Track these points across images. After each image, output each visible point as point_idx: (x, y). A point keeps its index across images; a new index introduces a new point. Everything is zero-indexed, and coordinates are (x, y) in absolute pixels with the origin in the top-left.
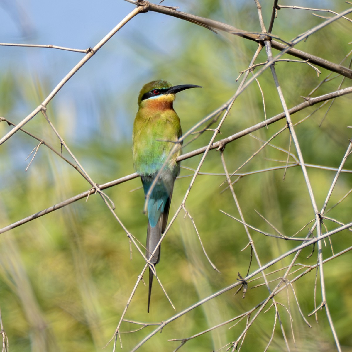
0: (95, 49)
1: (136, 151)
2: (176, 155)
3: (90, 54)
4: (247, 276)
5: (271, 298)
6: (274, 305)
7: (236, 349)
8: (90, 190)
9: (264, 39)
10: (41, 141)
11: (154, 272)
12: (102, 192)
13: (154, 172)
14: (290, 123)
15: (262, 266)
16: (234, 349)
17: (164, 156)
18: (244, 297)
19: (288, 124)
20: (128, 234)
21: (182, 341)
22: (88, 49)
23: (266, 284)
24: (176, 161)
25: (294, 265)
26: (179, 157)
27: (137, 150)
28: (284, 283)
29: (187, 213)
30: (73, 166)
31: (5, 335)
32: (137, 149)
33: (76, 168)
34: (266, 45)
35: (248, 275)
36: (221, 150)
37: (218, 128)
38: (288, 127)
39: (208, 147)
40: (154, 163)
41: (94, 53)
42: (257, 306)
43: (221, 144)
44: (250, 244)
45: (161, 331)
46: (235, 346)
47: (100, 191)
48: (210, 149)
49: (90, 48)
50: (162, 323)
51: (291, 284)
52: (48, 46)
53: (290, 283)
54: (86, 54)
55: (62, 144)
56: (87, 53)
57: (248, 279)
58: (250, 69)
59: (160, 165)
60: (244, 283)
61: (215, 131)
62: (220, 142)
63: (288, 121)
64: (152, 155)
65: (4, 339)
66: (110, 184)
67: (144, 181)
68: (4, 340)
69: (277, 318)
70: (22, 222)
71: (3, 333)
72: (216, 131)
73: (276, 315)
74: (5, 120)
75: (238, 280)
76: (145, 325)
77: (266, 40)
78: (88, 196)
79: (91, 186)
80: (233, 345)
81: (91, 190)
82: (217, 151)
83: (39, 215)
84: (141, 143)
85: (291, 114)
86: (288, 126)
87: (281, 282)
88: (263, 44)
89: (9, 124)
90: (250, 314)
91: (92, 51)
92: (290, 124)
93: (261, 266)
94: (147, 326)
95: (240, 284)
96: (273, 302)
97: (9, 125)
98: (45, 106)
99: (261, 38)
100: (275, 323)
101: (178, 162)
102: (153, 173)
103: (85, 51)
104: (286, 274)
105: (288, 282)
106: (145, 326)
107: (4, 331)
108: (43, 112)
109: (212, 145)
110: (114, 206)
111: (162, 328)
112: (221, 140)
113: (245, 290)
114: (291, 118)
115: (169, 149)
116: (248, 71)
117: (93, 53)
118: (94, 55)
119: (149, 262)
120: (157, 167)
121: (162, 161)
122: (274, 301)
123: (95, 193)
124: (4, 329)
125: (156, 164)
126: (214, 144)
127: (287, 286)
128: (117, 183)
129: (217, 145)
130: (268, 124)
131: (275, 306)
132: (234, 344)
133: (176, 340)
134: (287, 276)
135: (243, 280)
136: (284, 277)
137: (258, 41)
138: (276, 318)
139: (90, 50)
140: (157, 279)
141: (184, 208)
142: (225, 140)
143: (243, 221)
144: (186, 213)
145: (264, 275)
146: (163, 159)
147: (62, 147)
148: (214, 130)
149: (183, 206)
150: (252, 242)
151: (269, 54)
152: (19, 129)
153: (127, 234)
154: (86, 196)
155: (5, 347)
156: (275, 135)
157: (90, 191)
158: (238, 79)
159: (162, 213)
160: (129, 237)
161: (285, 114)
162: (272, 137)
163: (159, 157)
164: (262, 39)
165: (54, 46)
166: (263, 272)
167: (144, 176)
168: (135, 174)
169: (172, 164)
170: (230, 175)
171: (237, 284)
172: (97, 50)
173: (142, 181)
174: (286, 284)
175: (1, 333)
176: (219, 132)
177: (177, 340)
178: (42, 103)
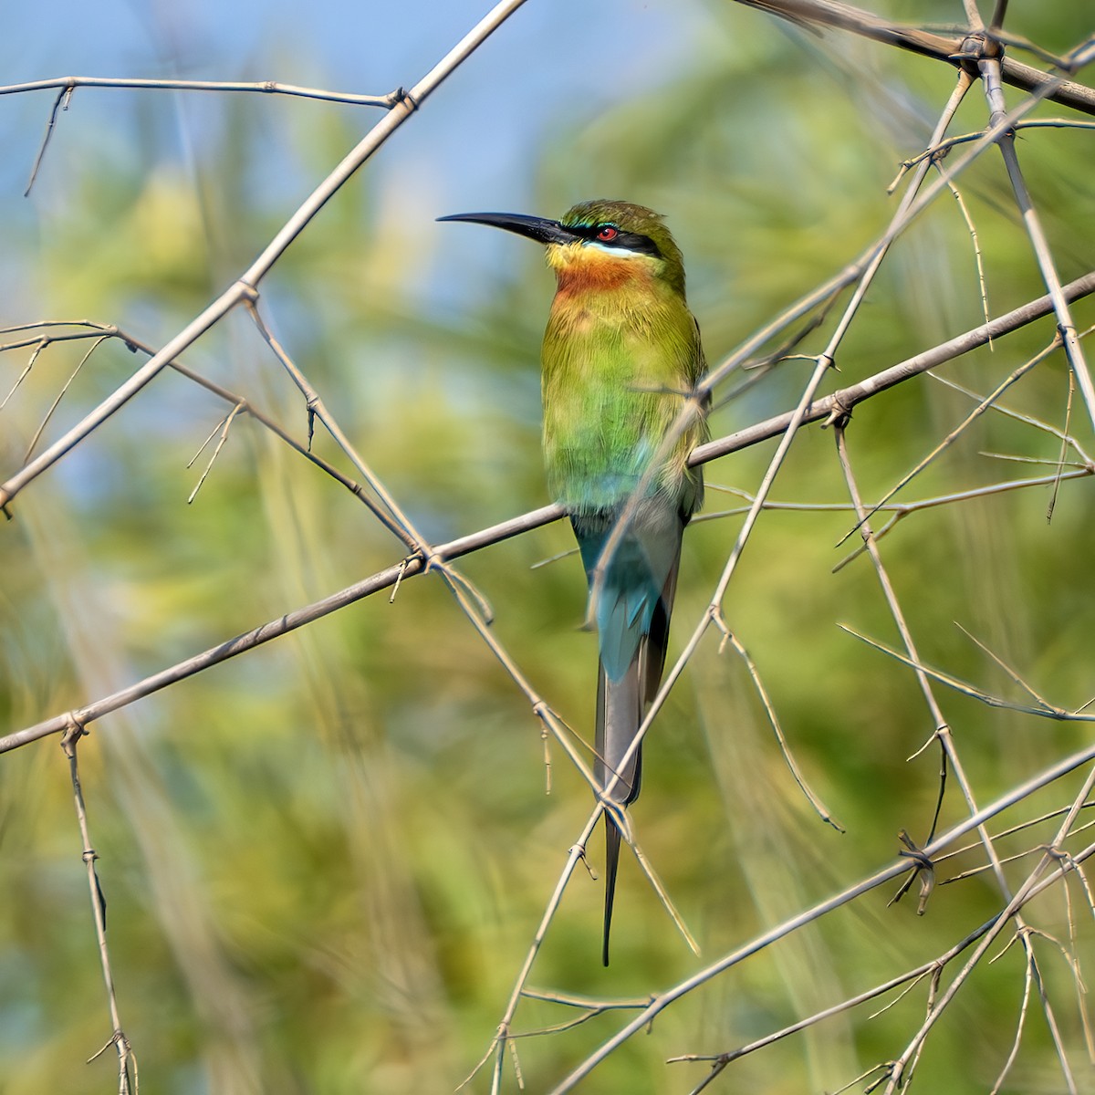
0: (416, 93)
1: (550, 434)
2: (688, 445)
3: (400, 109)
4: (930, 841)
5: (1012, 914)
6: (1020, 937)
7: (900, 1084)
8: (405, 562)
9: (976, 54)
10: (237, 403)
11: (624, 831)
12: (447, 567)
13: (612, 501)
14: (1068, 329)
15: (981, 806)
16: (891, 1085)
17: (643, 448)
18: (921, 908)
19: (1063, 333)
20: (535, 708)
21: (714, 1062)
22: (393, 95)
23: (992, 867)
24: (687, 462)
25: (1085, 804)
26: (697, 452)
27: (553, 430)
28: (1056, 863)
29: (730, 636)
30: (348, 486)
31: (128, 1050)
32: (553, 427)
33: (355, 491)
34: (985, 75)
35: (934, 837)
36: (839, 424)
37: (828, 352)
38: (1064, 344)
39: (796, 416)
40: (610, 471)
41: (416, 107)
42: (964, 941)
43: (836, 405)
44: (939, 737)
45: (648, 1025)
46: (895, 1074)
47: (442, 565)
48: (802, 423)
49: (400, 91)
50: (653, 1001)
51: (1079, 868)
52: (262, 85)
53: (1075, 865)
54: (387, 110)
55: (312, 412)
56: (391, 107)
57: (936, 853)
58: (933, 154)
59: (634, 477)
60: (924, 864)
61: (817, 361)
62: (834, 399)
63: (1063, 325)
64: (602, 446)
65: (122, 1061)
66: (469, 542)
67: (583, 530)
68: (123, 1066)
69: (1031, 980)
70: (180, 673)
71: (120, 1043)
72: (823, 362)
73: (1029, 971)
74: (117, 334)
75: (901, 854)
76: (596, 1008)
77: (983, 56)
78: (398, 582)
79: (407, 549)
80: (889, 1072)
81: (408, 562)
82: (824, 427)
83: (234, 648)
84: (567, 408)
85: (1071, 300)
86: (1061, 342)
87: (1047, 859)
88: (973, 70)
89: (133, 347)
90: (939, 969)
91: (407, 100)
92: (1071, 334)
93: (975, 809)
94: (603, 1010)
95: (907, 869)
96: (1017, 926)
97: (131, 352)
98: (255, 285)
99: (966, 51)
100: (1026, 998)
101: (695, 467)
102: (611, 507)
103: (384, 99)
104: (1060, 836)
105: (1066, 861)
106: (596, 1011)
107: (122, 1036)
108: (248, 304)
109: (809, 407)
110: (489, 613)
111: (652, 1017)
112: (837, 392)
113: (926, 888)
114: (1074, 315)
115: (662, 424)
116: (925, 162)
117: (411, 107)
118: (416, 114)
119: (609, 799)
120: (625, 484)
121: (639, 466)
122: (1021, 926)
123: (426, 572)
124: (121, 1029)
125: (619, 475)
126: (815, 405)
127: (1064, 874)
128: (492, 537)
129: (825, 407)
130: (996, 336)
131: (1023, 940)
132: (891, 1067)
133: (694, 1057)
134: (1065, 838)
135: (920, 854)
136: (1056, 843)
137: (955, 62)
138: (1029, 979)
139: (401, 97)
140: (637, 855)
141: (718, 619)
142: (850, 390)
143: (914, 659)
144: (726, 636)
145: (987, 840)
146: (642, 461)
147: (311, 422)
148: (815, 358)
149: (716, 613)
150: (945, 731)
151: (997, 103)
152: (168, 363)
153: (534, 705)
154: (392, 582)
155: (126, 1088)
156: (1018, 371)
157: (404, 566)
158: (893, 185)
159: (645, 636)
160: (540, 714)
161: (1052, 301)
162: (1010, 379)
163: (627, 455)
164: (971, 54)
165: (279, 86)
166: (982, 827)
167: (581, 513)
168: (551, 509)
169: (673, 476)
170: (866, 509)
171: (899, 869)
172: (424, 96)
173: (576, 530)
174: (1062, 867)
175: (114, 1042)
176: (832, 364)
177: (697, 1059)
178: (241, 276)
